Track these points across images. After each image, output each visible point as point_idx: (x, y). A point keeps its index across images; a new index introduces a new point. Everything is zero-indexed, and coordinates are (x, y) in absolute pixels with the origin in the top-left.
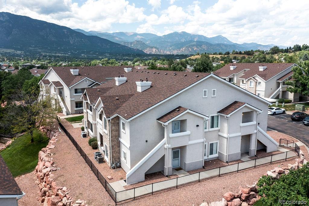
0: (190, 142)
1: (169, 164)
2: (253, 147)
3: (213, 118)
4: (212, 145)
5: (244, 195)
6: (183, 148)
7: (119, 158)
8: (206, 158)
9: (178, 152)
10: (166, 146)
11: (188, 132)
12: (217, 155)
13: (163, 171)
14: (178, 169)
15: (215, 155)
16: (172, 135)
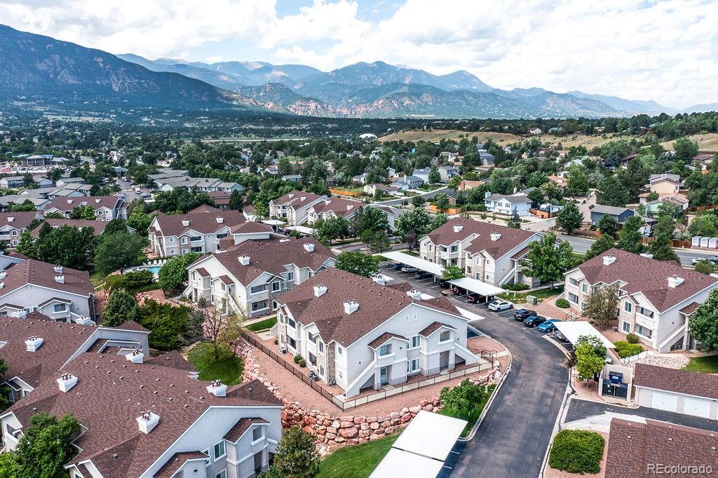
0: (394, 362)
1: (378, 381)
2: (452, 361)
3: (414, 338)
4: (414, 362)
5: (435, 402)
6: (389, 367)
7: (334, 377)
8: (409, 373)
9: (385, 371)
10: (375, 367)
11: (393, 354)
12: (419, 370)
13: (373, 386)
14: (385, 384)
15: (417, 370)
16: (380, 357)
